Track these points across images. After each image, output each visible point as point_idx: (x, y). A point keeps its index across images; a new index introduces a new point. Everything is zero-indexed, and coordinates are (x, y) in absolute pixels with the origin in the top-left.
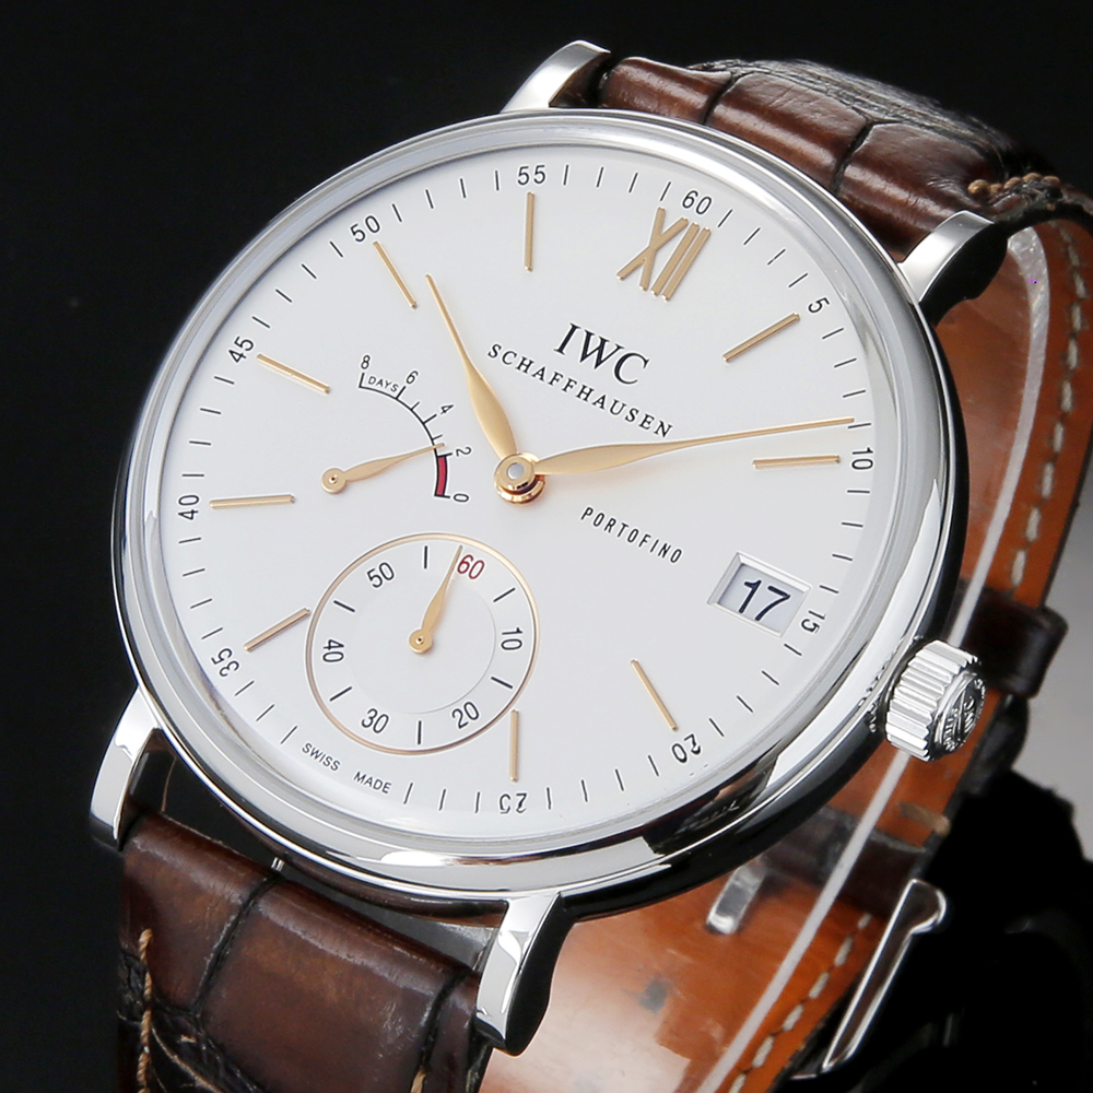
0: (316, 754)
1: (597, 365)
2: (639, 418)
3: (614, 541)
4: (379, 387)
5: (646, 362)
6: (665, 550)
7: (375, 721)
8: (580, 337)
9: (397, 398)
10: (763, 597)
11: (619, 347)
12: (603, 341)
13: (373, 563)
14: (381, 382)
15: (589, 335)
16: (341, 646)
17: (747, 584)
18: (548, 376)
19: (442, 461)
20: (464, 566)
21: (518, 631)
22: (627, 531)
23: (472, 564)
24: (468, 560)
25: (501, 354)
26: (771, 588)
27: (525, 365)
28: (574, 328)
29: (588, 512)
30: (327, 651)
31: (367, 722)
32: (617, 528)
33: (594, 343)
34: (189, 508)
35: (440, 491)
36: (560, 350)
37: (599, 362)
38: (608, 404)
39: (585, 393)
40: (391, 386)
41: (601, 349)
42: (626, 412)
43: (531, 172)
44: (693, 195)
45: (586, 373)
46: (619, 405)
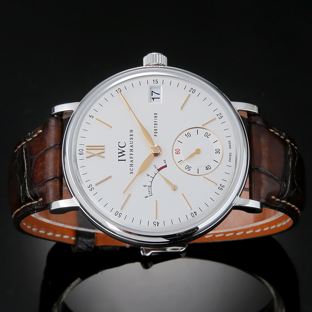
0: (230, 159)
1: (125, 151)
2: (131, 137)
3: (159, 127)
4: (150, 191)
5: (119, 142)
6: (155, 117)
7: (218, 152)
8: (120, 158)
9: (151, 186)
10: (155, 96)
11: (119, 149)
12: (119, 153)
13: (187, 171)
14: (149, 192)
15: (119, 157)
16: (206, 167)
17: (153, 100)
18: (132, 159)
19: (159, 170)
20: (178, 153)
21: (186, 135)
22: (155, 126)
23: (177, 152)
24: (176, 153)
25: (131, 171)
26: (152, 95)
27: (131, 165)
28: (119, 160)
29: (155, 135)
30: (209, 169)
31: (219, 153)
32: (156, 128)
33: (120, 154)
34: (194, 214)
35: (166, 166)
36: (125, 160)
37: (124, 151)
38: (131, 145)
39: (131, 150)
40: (149, 189)
41: (121, 153)
42: (131, 140)
43: (90, 188)
44: (80, 154)
45: (127, 153)
46: (131, 142)
